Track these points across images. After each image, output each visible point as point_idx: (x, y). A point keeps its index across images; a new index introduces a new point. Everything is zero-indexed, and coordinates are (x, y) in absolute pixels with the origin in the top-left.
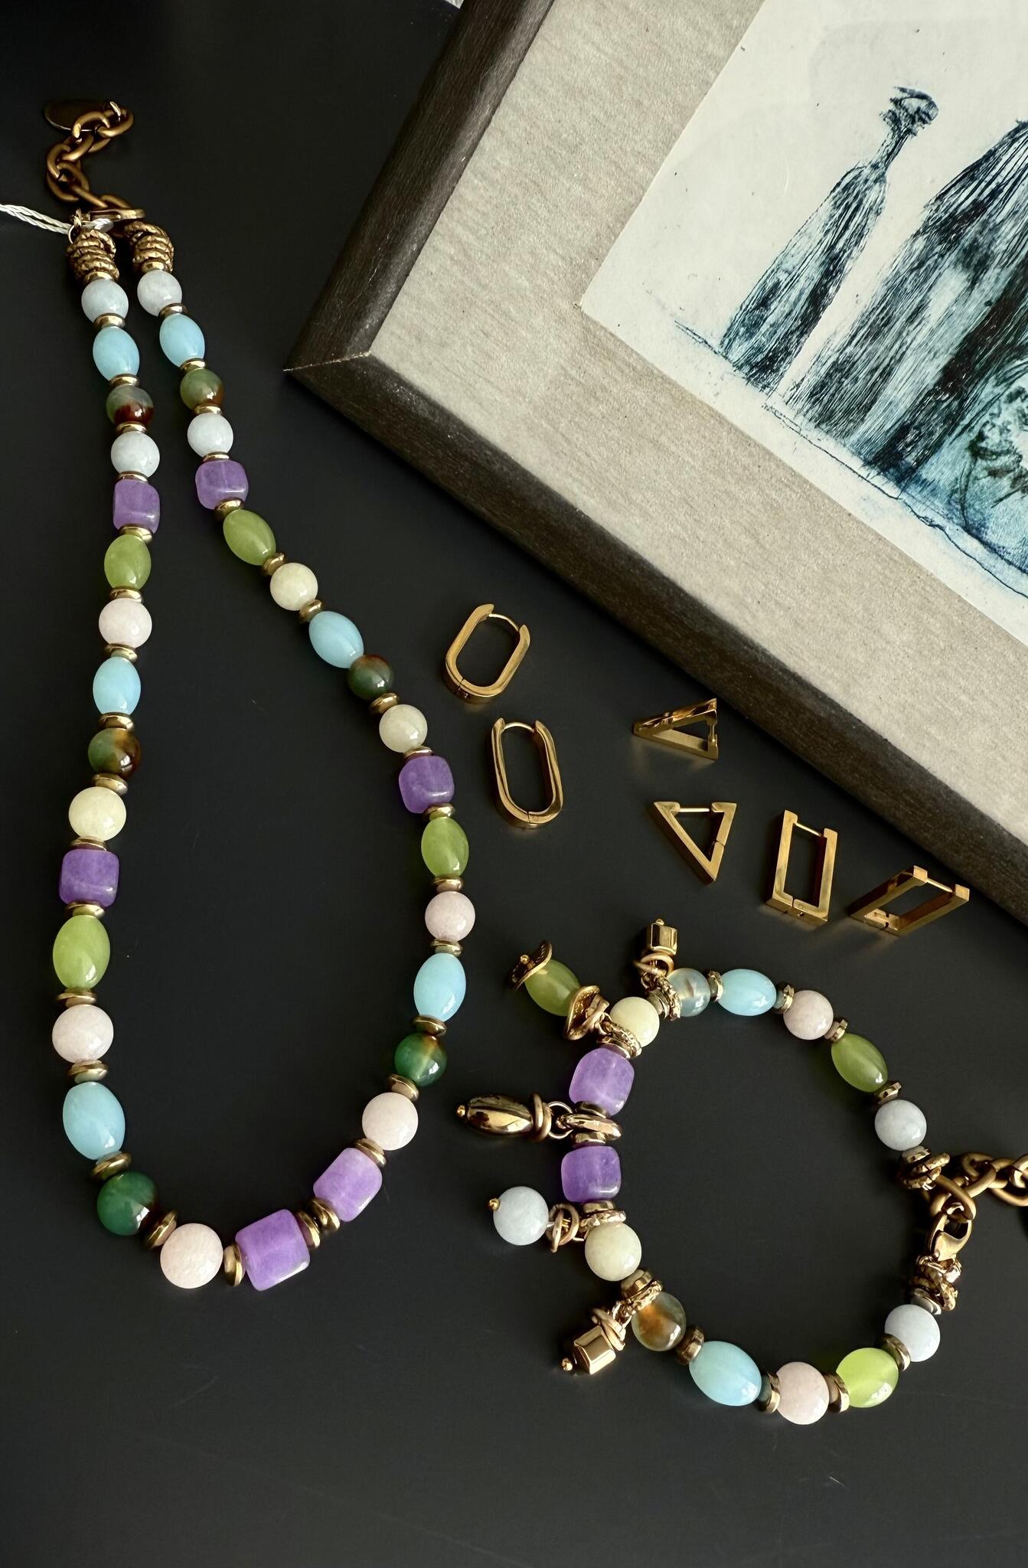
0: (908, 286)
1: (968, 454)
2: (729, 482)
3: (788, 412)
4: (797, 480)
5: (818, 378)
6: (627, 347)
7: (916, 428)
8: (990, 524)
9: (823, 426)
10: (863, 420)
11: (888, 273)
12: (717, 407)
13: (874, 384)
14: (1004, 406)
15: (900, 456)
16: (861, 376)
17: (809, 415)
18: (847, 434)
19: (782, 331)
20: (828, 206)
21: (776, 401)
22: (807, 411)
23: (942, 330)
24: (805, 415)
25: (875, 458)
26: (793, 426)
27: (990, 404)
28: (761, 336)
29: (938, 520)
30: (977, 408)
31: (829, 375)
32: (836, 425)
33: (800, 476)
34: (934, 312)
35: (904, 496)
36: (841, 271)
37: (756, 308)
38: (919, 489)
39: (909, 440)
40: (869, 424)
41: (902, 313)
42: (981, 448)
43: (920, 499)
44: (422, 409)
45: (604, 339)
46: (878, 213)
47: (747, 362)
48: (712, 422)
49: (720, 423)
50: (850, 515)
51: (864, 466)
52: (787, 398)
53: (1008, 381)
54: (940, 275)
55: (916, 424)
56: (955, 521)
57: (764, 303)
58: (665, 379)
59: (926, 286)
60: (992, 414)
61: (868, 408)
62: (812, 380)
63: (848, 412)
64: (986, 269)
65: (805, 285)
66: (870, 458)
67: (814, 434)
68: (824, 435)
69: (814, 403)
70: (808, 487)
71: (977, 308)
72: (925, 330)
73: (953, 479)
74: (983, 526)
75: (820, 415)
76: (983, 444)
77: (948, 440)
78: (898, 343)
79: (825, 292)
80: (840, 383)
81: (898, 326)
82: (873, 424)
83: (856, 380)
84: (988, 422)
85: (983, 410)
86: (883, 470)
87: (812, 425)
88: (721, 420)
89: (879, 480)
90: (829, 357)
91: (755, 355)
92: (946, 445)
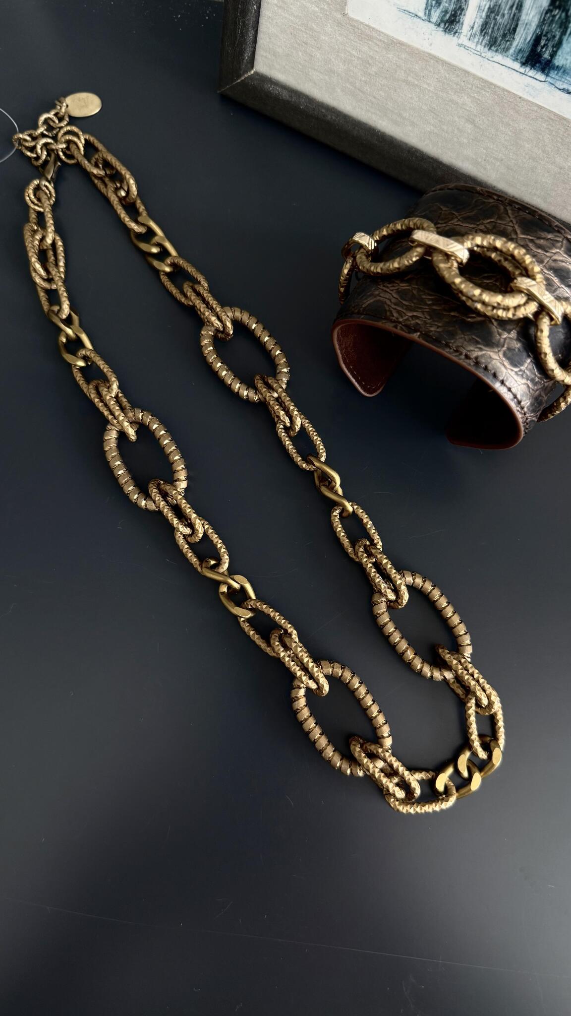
2: (450, 94)
3: (471, 45)
4: (487, 85)
5: (482, 20)
6: (377, 30)
7: (545, 36)
9: (493, 48)
10: (514, 39)
12: (433, 52)
13: (514, 15)
15: (540, 55)
17: (483, 44)
18: (508, 49)
21: (463, 39)
22: (482, 41)
24: (481, 44)
25: (526, 61)
26: (476, 52)
28: (444, 3)
31: (488, 16)
32: (499, 46)
33: (487, 82)
35: (549, 79)
38: (556, 72)
39: (542, 44)
40: (517, 41)
44: (285, 95)
45: (363, 29)
47: (442, 21)
48: (432, 61)
49: (437, 61)
50: (520, 98)
51: (521, 66)
52: (469, 36)
55: (544, 33)
58: (402, 44)
61: (515, 30)
62: (479, 22)
63: (504, 36)
66: (524, 60)
67: (490, 54)
68: (494, 53)
69: (484, 35)
70: (493, 87)
75: (489, 42)
77: (565, 38)
80: (495, 19)
82: (520, 39)
83: (503, 15)
86: (533, 66)
87: (486, 49)
88: (437, 60)
89: (532, 73)
90: (485, 5)
91: (445, 16)
92: (564, 42)
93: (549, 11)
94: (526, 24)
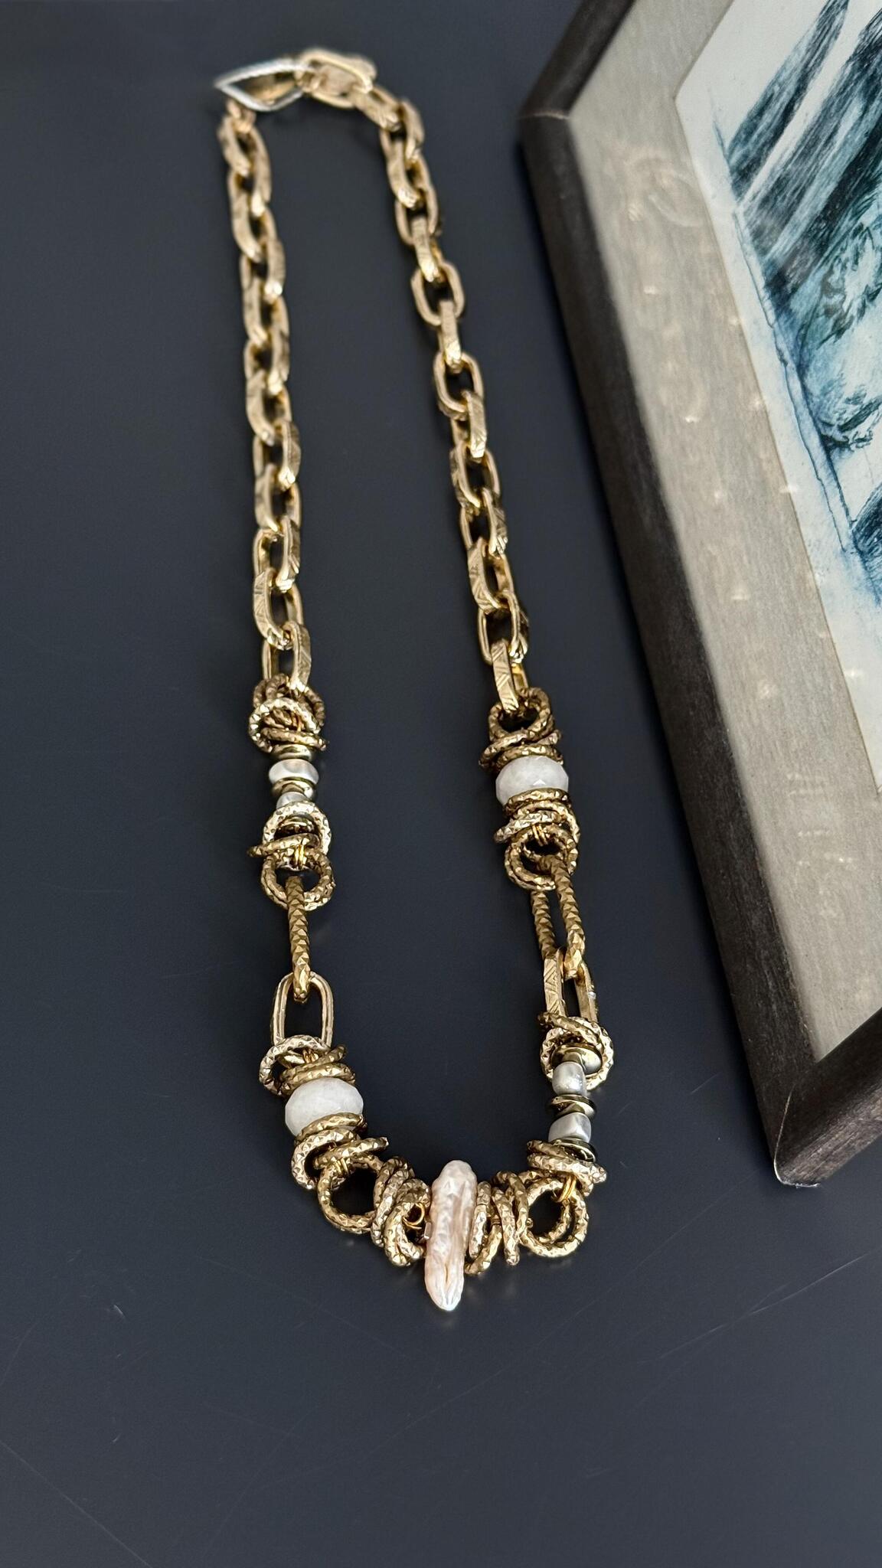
0: (833, 110)
1: (819, 288)
3: (743, 223)
5: (766, 192)
7: (800, 255)
8: (811, 368)
9: (756, 242)
10: (776, 240)
11: (826, 95)
13: (792, 205)
14: (850, 241)
15: (784, 282)
16: (788, 195)
17: (752, 230)
18: (765, 253)
19: (762, 141)
20: (815, 27)
21: (741, 209)
22: (752, 224)
23: (837, 159)
24: (750, 228)
25: (772, 281)
26: (740, 237)
27: (844, 237)
28: (750, 146)
29: (787, 356)
30: (837, 240)
31: (773, 190)
32: (762, 242)
34: (839, 139)
35: (776, 325)
36: (805, 89)
37: (755, 117)
38: (786, 319)
39: (794, 266)
40: (777, 246)
41: (823, 136)
42: (828, 283)
43: (783, 330)
46: (836, 38)
47: (738, 168)
48: (703, 221)
51: (765, 287)
52: (747, 207)
53: (857, 214)
54: (851, 102)
55: (801, 251)
56: (795, 358)
57: (760, 112)
59: (842, 111)
60: (842, 249)
61: (783, 227)
62: (763, 193)
63: (771, 230)
64: (873, 100)
65: (785, 98)
66: (769, 280)
67: (749, 248)
69: (758, 216)
71: (860, 139)
72: (831, 154)
73: (805, 313)
74: (807, 366)
75: (757, 230)
76: (829, 280)
77: (814, 269)
78: (814, 166)
79: (792, 108)
80: (776, 199)
81: (819, 147)
82: (781, 245)
83: (785, 197)
84: (837, 257)
85: (839, 243)
86: (773, 295)
87: (750, 239)
89: (768, 304)
90: (778, 171)
91: (742, 163)
92: (811, 275)
93: (818, 220)
94: (795, 226)
